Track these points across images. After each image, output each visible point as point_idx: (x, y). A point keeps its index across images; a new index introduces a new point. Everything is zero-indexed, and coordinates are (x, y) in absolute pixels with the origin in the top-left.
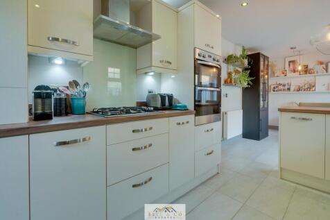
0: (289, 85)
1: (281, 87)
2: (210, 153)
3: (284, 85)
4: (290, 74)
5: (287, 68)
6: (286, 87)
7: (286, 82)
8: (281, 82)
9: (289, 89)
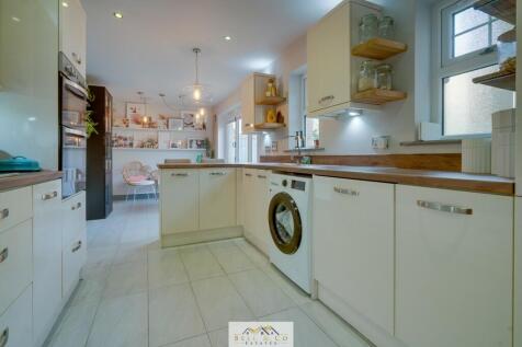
0: (132, 139)
1: (122, 142)
2: (77, 248)
3: (126, 139)
4: (132, 125)
5: (129, 117)
6: (128, 142)
7: (128, 136)
8: (123, 135)
9: (131, 145)
